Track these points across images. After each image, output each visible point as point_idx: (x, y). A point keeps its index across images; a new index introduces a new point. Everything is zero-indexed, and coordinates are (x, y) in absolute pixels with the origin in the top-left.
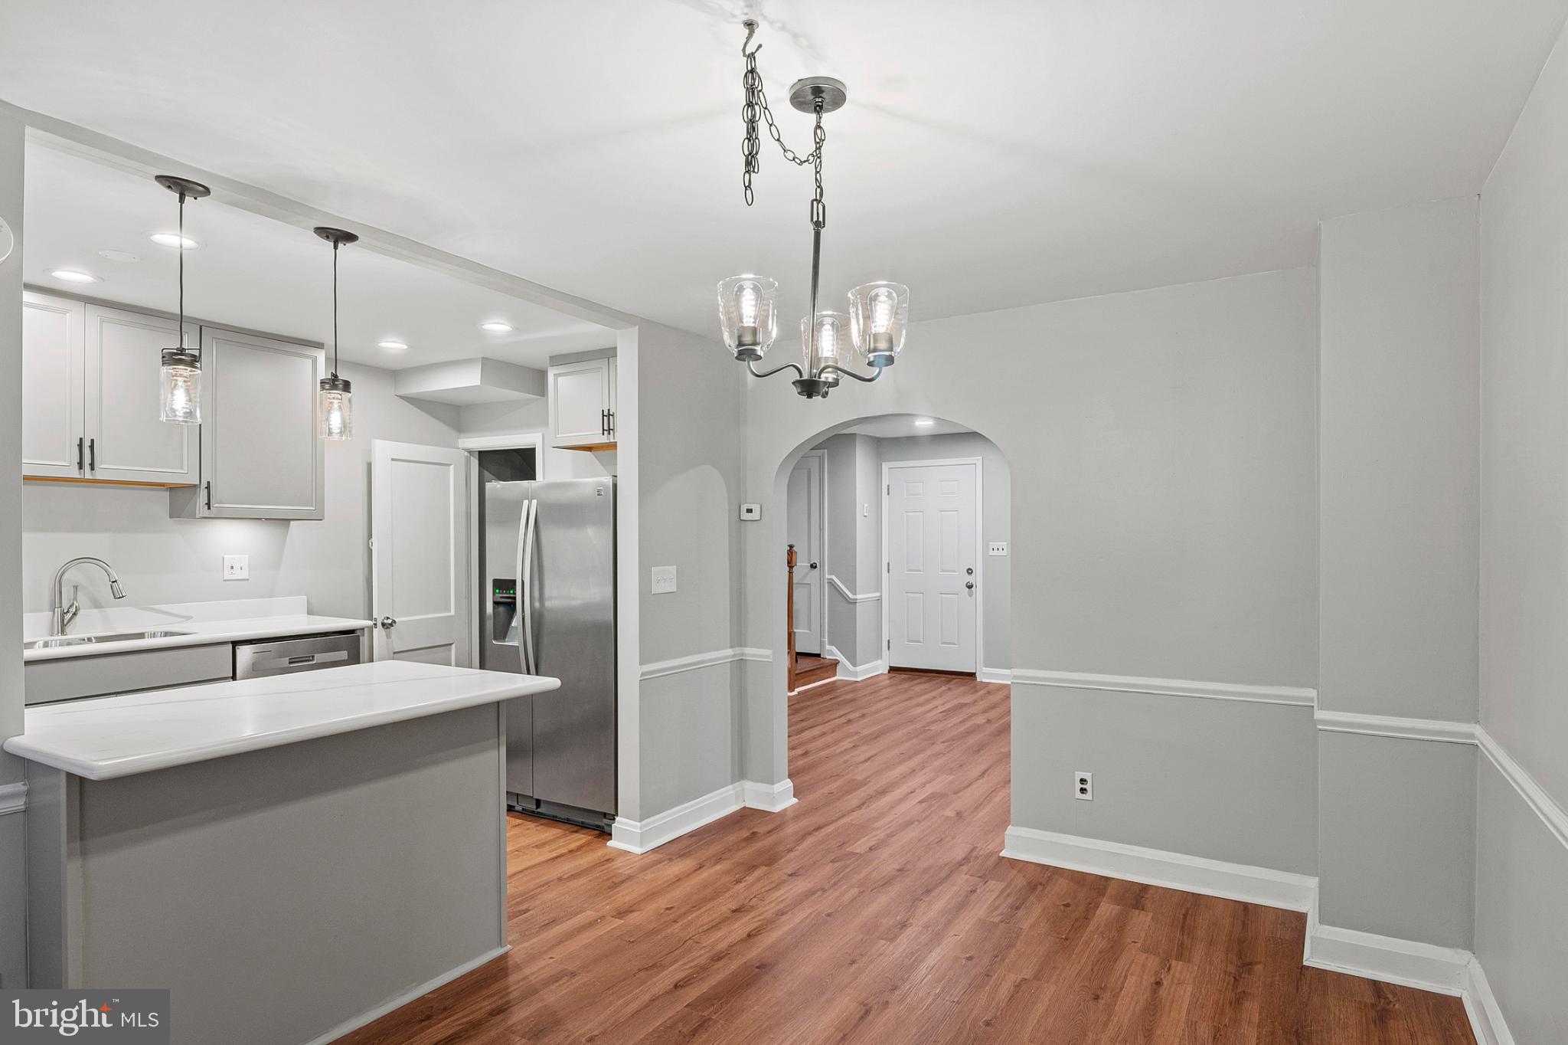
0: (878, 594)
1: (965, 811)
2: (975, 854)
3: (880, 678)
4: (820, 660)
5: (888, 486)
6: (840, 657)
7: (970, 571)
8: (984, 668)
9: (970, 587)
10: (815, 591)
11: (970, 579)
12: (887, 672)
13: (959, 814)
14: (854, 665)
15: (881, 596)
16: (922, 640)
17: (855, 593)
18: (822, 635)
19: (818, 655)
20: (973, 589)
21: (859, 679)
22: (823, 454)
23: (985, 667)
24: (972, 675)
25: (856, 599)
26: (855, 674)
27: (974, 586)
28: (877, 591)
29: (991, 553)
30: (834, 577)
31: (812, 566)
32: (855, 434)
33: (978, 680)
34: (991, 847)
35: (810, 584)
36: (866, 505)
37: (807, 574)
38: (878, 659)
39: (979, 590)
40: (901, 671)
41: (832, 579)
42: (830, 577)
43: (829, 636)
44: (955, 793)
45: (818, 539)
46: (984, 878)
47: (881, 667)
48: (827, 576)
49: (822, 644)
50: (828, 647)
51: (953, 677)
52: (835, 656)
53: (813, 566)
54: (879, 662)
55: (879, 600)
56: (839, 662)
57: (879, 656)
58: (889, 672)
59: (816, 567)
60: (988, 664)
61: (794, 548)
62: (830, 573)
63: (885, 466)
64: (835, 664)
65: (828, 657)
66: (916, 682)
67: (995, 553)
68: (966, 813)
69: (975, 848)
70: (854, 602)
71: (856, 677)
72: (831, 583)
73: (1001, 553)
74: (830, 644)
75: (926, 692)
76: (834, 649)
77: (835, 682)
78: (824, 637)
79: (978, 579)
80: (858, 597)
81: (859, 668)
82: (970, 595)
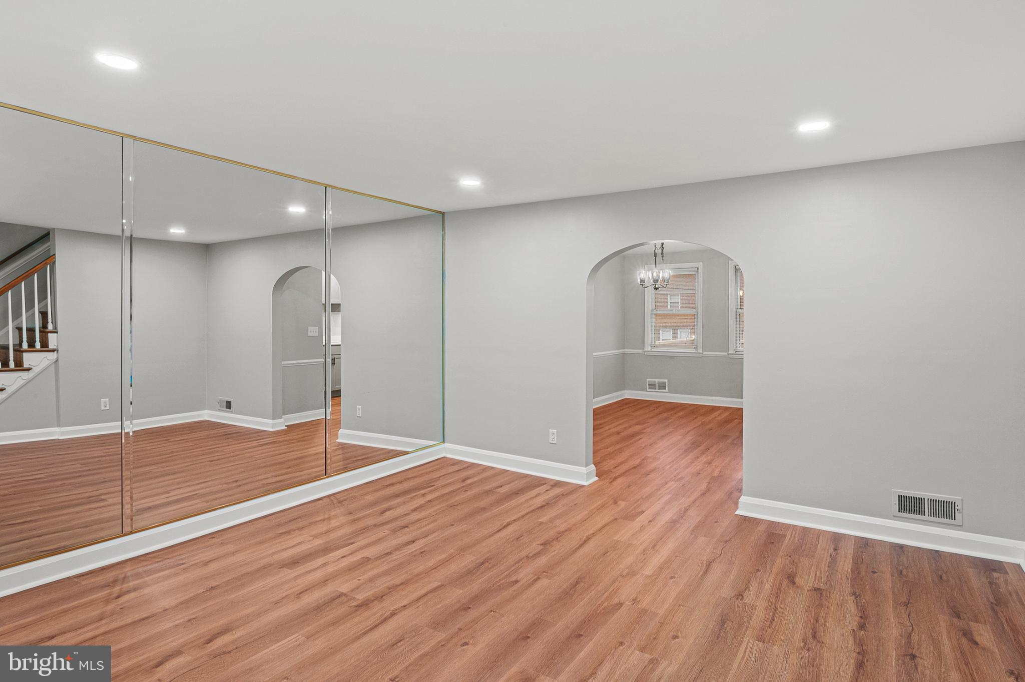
1: (611, 504)
2: (611, 481)
13: (615, 502)
34: (601, 483)
44: (616, 519)
46: (610, 471)
68: (611, 502)
69: (610, 483)
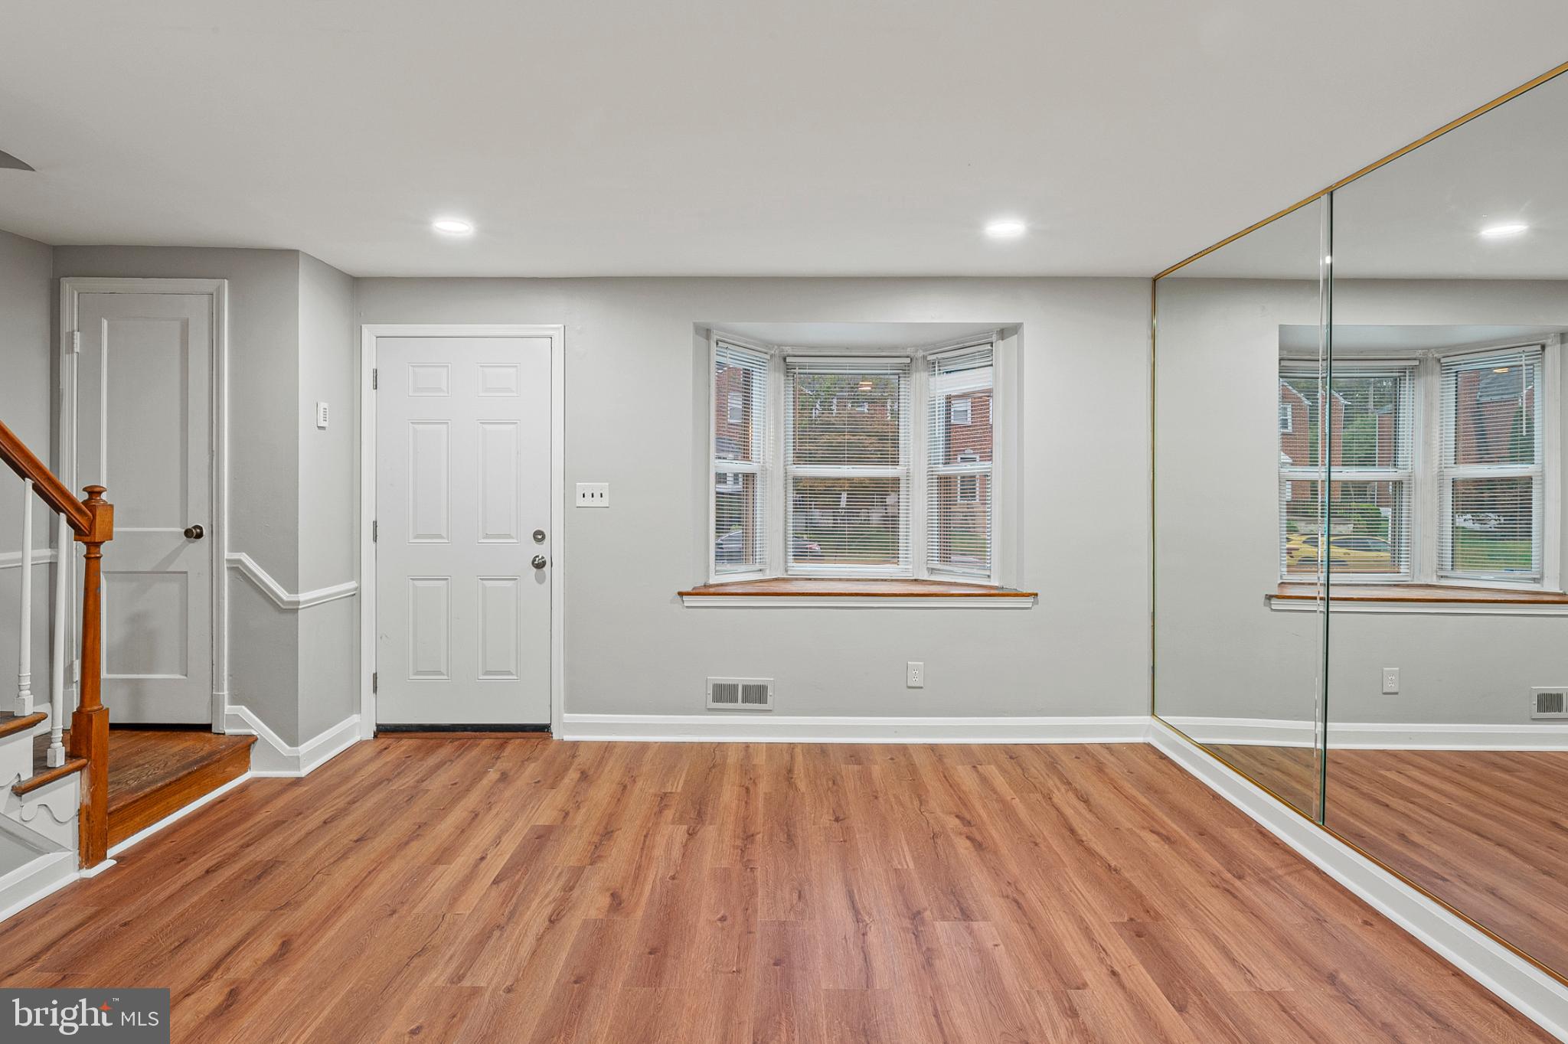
0: (353, 584)
3: (357, 759)
4: (210, 740)
5: (376, 371)
6: (257, 726)
7: (539, 536)
8: (565, 715)
9: (539, 565)
10: (198, 586)
11: (541, 550)
12: (370, 735)
14: (293, 741)
15: (359, 589)
16: (443, 669)
17: (293, 588)
18: (214, 683)
19: (207, 728)
20: (544, 569)
21: (303, 772)
22: (219, 290)
23: (566, 712)
24: (544, 729)
25: (298, 603)
26: (295, 762)
27: (548, 564)
28: (351, 579)
29: (581, 502)
30: (245, 558)
31: (188, 533)
32: (296, 252)
33: (555, 737)
35: (186, 573)
36: (323, 405)
37: (176, 553)
38: (352, 713)
39: (557, 571)
40: (403, 731)
41: (239, 561)
42: (236, 556)
43: (230, 683)
45: (206, 470)
47: (358, 728)
48: (227, 555)
49: (215, 703)
50: (228, 709)
51: (507, 734)
52: (247, 726)
53: (194, 534)
54: (355, 718)
55: (356, 596)
56: (257, 739)
57: (355, 706)
58: (375, 736)
59: (200, 536)
60: (572, 707)
61: (104, 496)
62: (234, 548)
63: (369, 332)
64: (243, 748)
65: (228, 731)
66: (432, 761)
67: (588, 502)
70: (293, 609)
71: (298, 768)
72: (238, 571)
73: (597, 502)
74: (235, 700)
75: (458, 792)
76: (244, 711)
77: (243, 789)
78: (220, 688)
79: (555, 549)
80: (302, 597)
81: (303, 749)
82: (540, 580)
